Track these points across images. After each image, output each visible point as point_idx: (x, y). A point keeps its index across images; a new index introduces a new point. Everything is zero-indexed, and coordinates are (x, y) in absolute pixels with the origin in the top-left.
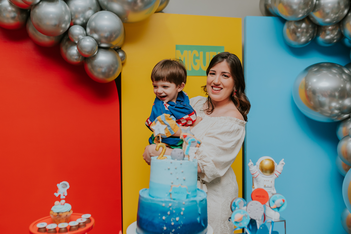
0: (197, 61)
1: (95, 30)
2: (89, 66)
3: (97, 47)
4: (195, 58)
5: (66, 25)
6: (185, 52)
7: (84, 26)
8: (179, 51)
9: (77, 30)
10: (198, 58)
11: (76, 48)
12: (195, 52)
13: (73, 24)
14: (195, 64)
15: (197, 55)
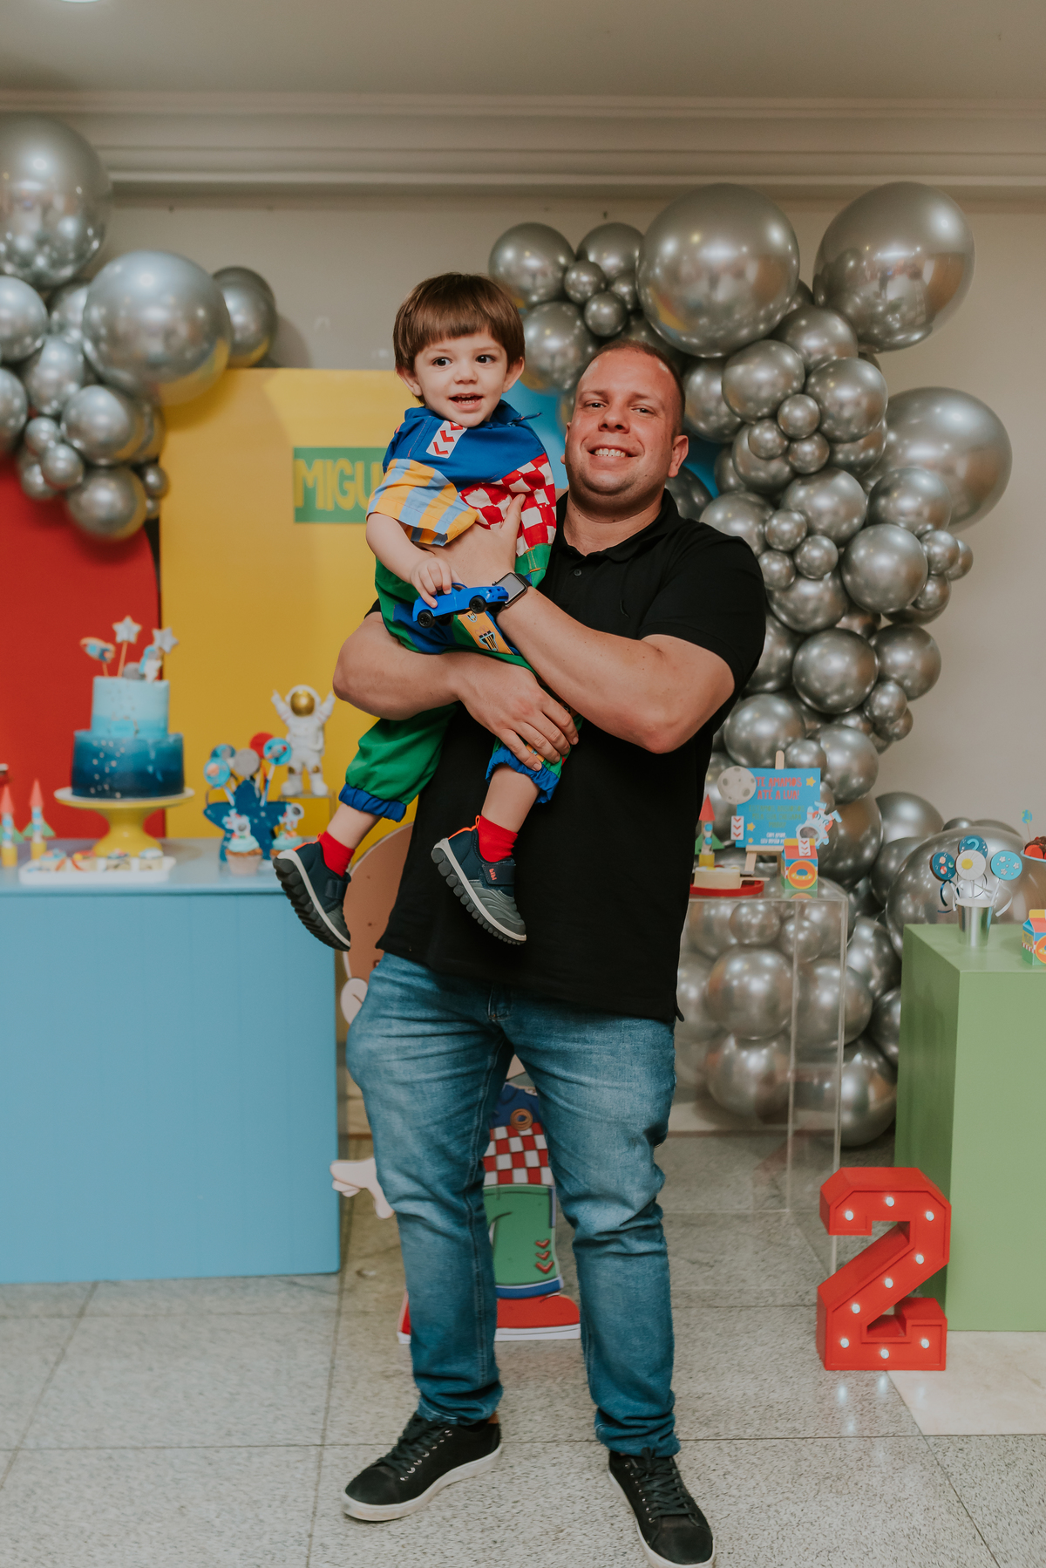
0: (348, 485)
1: (75, 430)
2: (71, 507)
3: (80, 468)
4: (344, 478)
5: (17, 420)
6: (318, 464)
7: (57, 418)
8: (301, 463)
9: (43, 430)
10: (351, 478)
11: (37, 470)
12: (344, 464)
13: (33, 413)
14: (344, 492)
15: (348, 471)
